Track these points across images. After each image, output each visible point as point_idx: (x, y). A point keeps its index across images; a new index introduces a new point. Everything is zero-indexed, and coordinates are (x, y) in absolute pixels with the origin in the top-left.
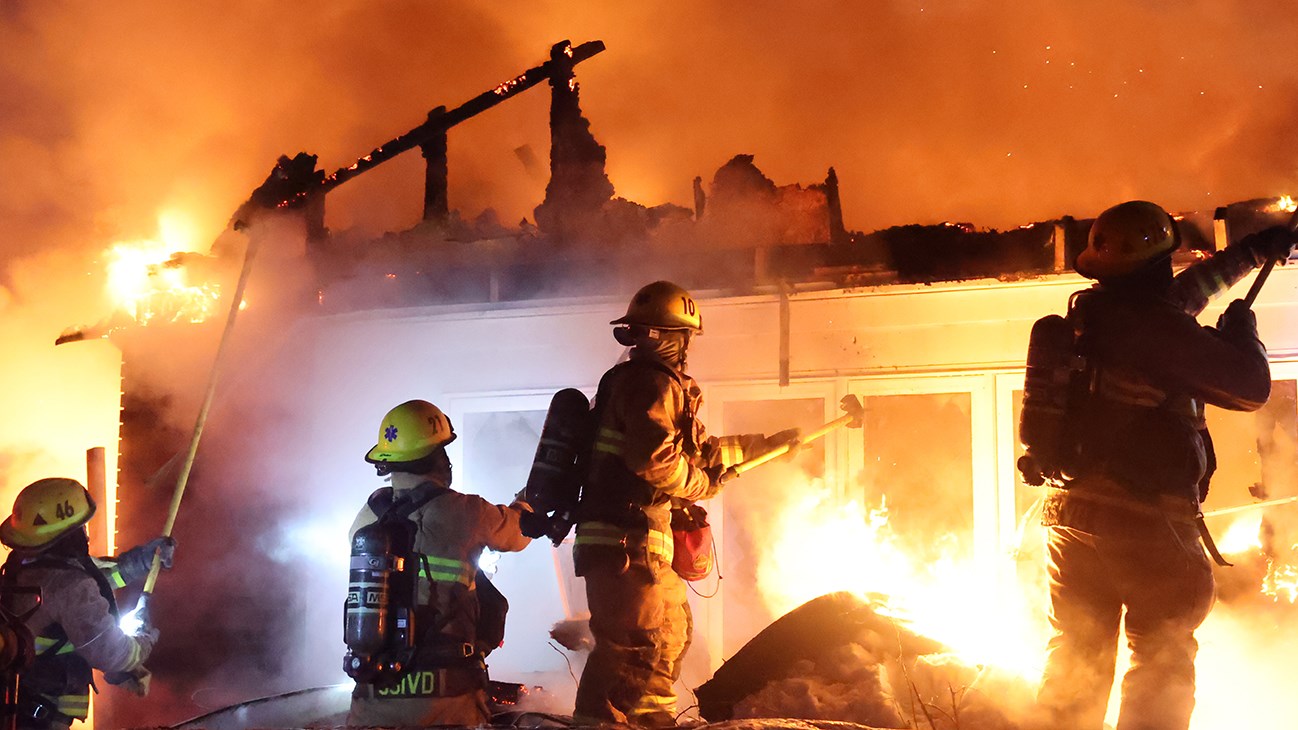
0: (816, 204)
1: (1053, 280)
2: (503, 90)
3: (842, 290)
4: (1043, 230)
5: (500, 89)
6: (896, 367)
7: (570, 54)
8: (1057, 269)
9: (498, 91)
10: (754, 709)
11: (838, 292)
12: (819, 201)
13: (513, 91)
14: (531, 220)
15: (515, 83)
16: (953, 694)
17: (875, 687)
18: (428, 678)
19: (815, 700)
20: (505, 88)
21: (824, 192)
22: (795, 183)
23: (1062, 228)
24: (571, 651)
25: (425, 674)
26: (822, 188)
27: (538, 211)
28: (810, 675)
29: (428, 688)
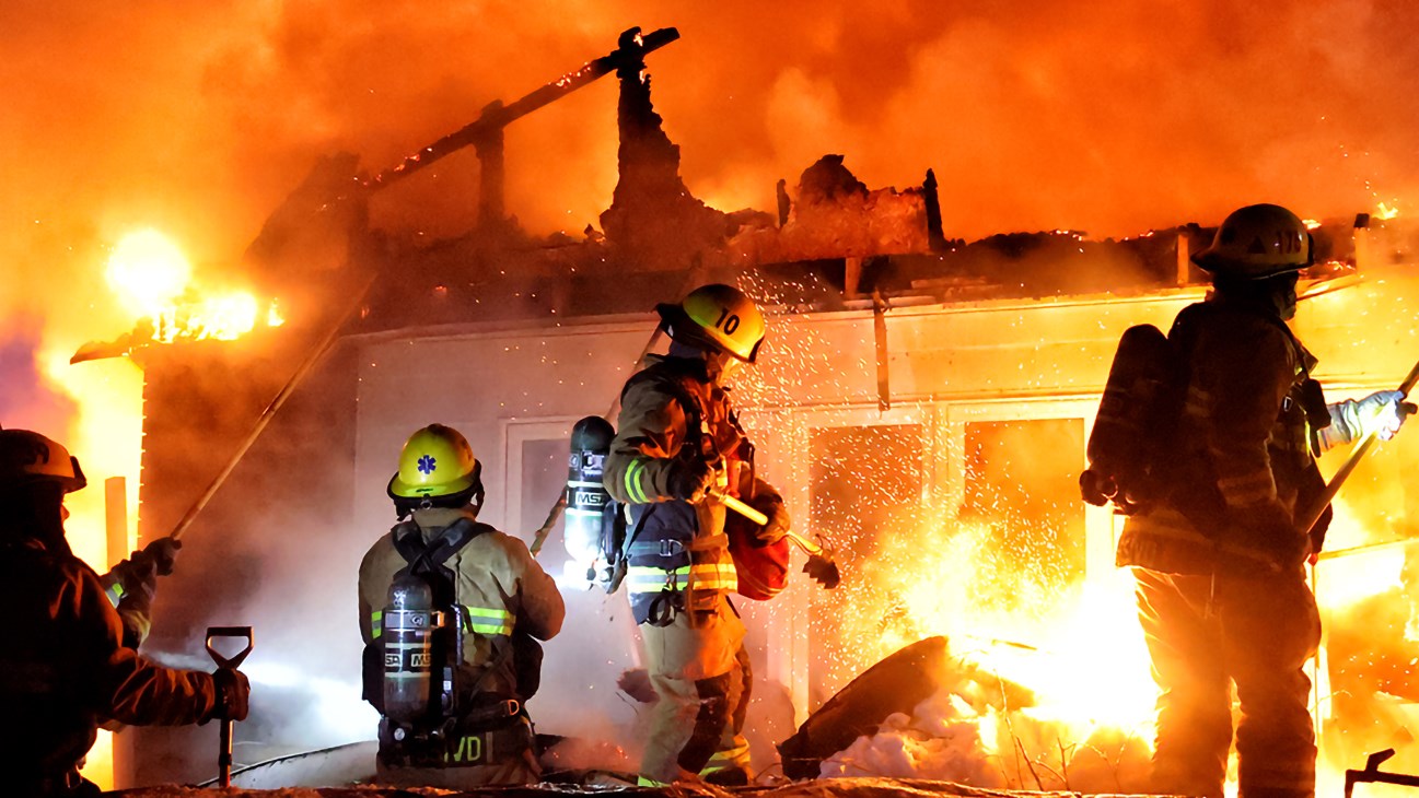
0: (911, 209)
1: (1178, 294)
2: (566, 83)
3: (940, 306)
4: (1165, 238)
5: (563, 81)
6: (1001, 390)
7: (641, 43)
8: (1180, 282)
9: (561, 84)
10: (843, 768)
11: (937, 308)
12: (916, 206)
13: (577, 83)
14: (597, 227)
15: (579, 74)
16: (1063, 750)
17: (976, 742)
18: (474, 743)
19: (910, 756)
20: (568, 80)
21: (922, 197)
22: (889, 185)
23: (1184, 236)
24: (640, 703)
25: (470, 739)
26: (919, 191)
27: (604, 218)
28: (903, 729)
29: (474, 754)
